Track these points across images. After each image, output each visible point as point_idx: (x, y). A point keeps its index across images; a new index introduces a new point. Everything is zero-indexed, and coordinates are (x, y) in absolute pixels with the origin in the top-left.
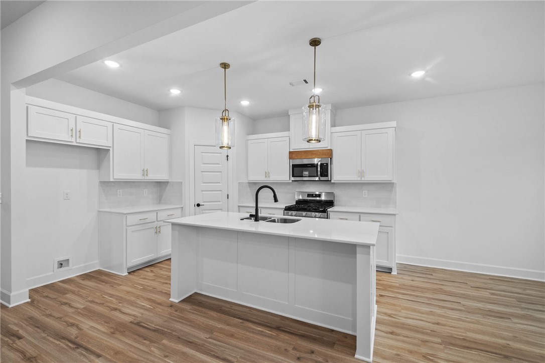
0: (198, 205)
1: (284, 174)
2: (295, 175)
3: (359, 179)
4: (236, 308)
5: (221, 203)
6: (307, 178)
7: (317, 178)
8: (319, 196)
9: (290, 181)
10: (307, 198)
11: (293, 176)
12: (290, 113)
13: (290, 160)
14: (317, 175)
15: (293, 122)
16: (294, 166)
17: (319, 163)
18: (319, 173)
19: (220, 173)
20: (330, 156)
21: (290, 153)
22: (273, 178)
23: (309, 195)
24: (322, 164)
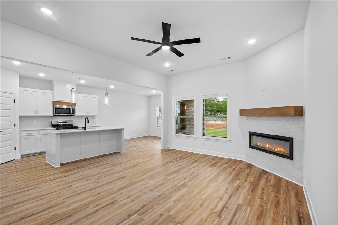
1: (50, 112)
3: (86, 115)
5: (10, 129)
6: (65, 114)
7: (70, 114)
8: (66, 122)
9: (53, 116)
10: (60, 124)
11: (56, 113)
12: (54, 82)
13: (53, 105)
14: (70, 113)
15: (56, 87)
16: (56, 108)
17: (71, 108)
18: (71, 112)
19: (10, 110)
20: (76, 105)
21: (53, 102)
22: (41, 114)
23: (60, 122)
24: (72, 108)
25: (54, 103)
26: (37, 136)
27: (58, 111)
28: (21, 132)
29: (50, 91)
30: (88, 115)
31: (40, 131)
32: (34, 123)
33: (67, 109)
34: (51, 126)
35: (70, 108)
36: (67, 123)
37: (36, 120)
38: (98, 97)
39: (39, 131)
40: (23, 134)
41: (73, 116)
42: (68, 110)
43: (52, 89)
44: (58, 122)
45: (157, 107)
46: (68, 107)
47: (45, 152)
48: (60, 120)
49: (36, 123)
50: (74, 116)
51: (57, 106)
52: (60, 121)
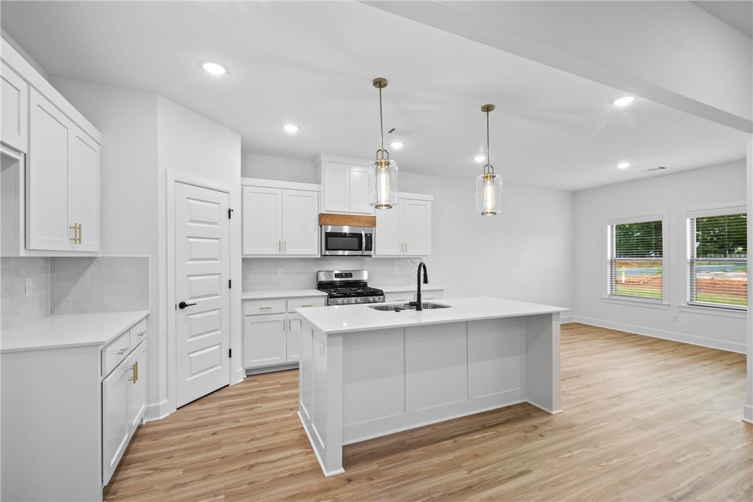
0: (183, 305)
1: (313, 247)
2: (329, 248)
3: (402, 253)
4: (416, 435)
5: (219, 297)
6: (347, 253)
7: (360, 253)
8: (350, 275)
9: (319, 256)
10: (335, 279)
11: (327, 249)
12: (323, 158)
13: (321, 226)
14: (360, 248)
15: (327, 172)
16: (328, 235)
17: (363, 233)
18: (364, 246)
19: (217, 241)
20: (375, 225)
21: (321, 216)
22: (292, 251)
23: (337, 276)
24: (366, 235)
25: (323, 218)
26: (282, 317)
27: (333, 242)
28: (246, 303)
29: (314, 187)
30: (405, 254)
31: (290, 302)
32: (279, 275)
33: (353, 235)
34: (315, 285)
35: (361, 234)
36: (354, 278)
37: (282, 269)
38: (431, 197)
39: (287, 301)
40: (253, 308)
41: (366, 258)
42: (356, 240)
43: (318, 181)
44: (331, 276)
45: (609, 227)
46: (356, 231)
47: (298, 364)
48: (336, 268)
49: (282, 275)
50: (370, 256)
51: (330, 229)
52: (337, 272)
